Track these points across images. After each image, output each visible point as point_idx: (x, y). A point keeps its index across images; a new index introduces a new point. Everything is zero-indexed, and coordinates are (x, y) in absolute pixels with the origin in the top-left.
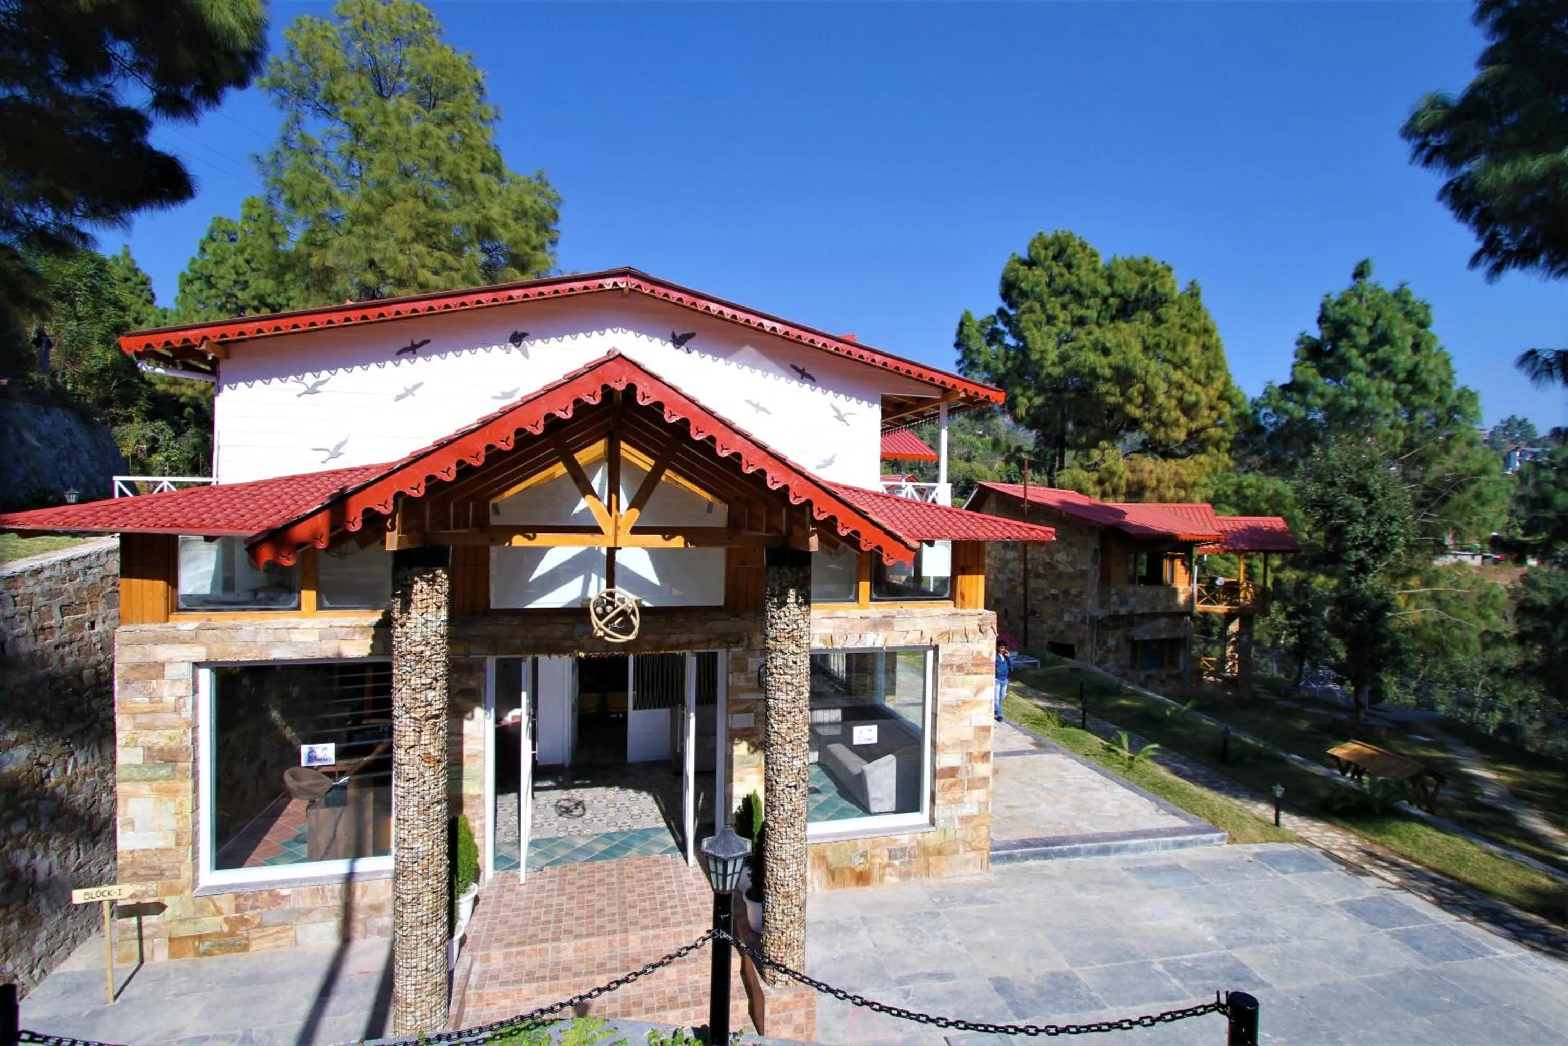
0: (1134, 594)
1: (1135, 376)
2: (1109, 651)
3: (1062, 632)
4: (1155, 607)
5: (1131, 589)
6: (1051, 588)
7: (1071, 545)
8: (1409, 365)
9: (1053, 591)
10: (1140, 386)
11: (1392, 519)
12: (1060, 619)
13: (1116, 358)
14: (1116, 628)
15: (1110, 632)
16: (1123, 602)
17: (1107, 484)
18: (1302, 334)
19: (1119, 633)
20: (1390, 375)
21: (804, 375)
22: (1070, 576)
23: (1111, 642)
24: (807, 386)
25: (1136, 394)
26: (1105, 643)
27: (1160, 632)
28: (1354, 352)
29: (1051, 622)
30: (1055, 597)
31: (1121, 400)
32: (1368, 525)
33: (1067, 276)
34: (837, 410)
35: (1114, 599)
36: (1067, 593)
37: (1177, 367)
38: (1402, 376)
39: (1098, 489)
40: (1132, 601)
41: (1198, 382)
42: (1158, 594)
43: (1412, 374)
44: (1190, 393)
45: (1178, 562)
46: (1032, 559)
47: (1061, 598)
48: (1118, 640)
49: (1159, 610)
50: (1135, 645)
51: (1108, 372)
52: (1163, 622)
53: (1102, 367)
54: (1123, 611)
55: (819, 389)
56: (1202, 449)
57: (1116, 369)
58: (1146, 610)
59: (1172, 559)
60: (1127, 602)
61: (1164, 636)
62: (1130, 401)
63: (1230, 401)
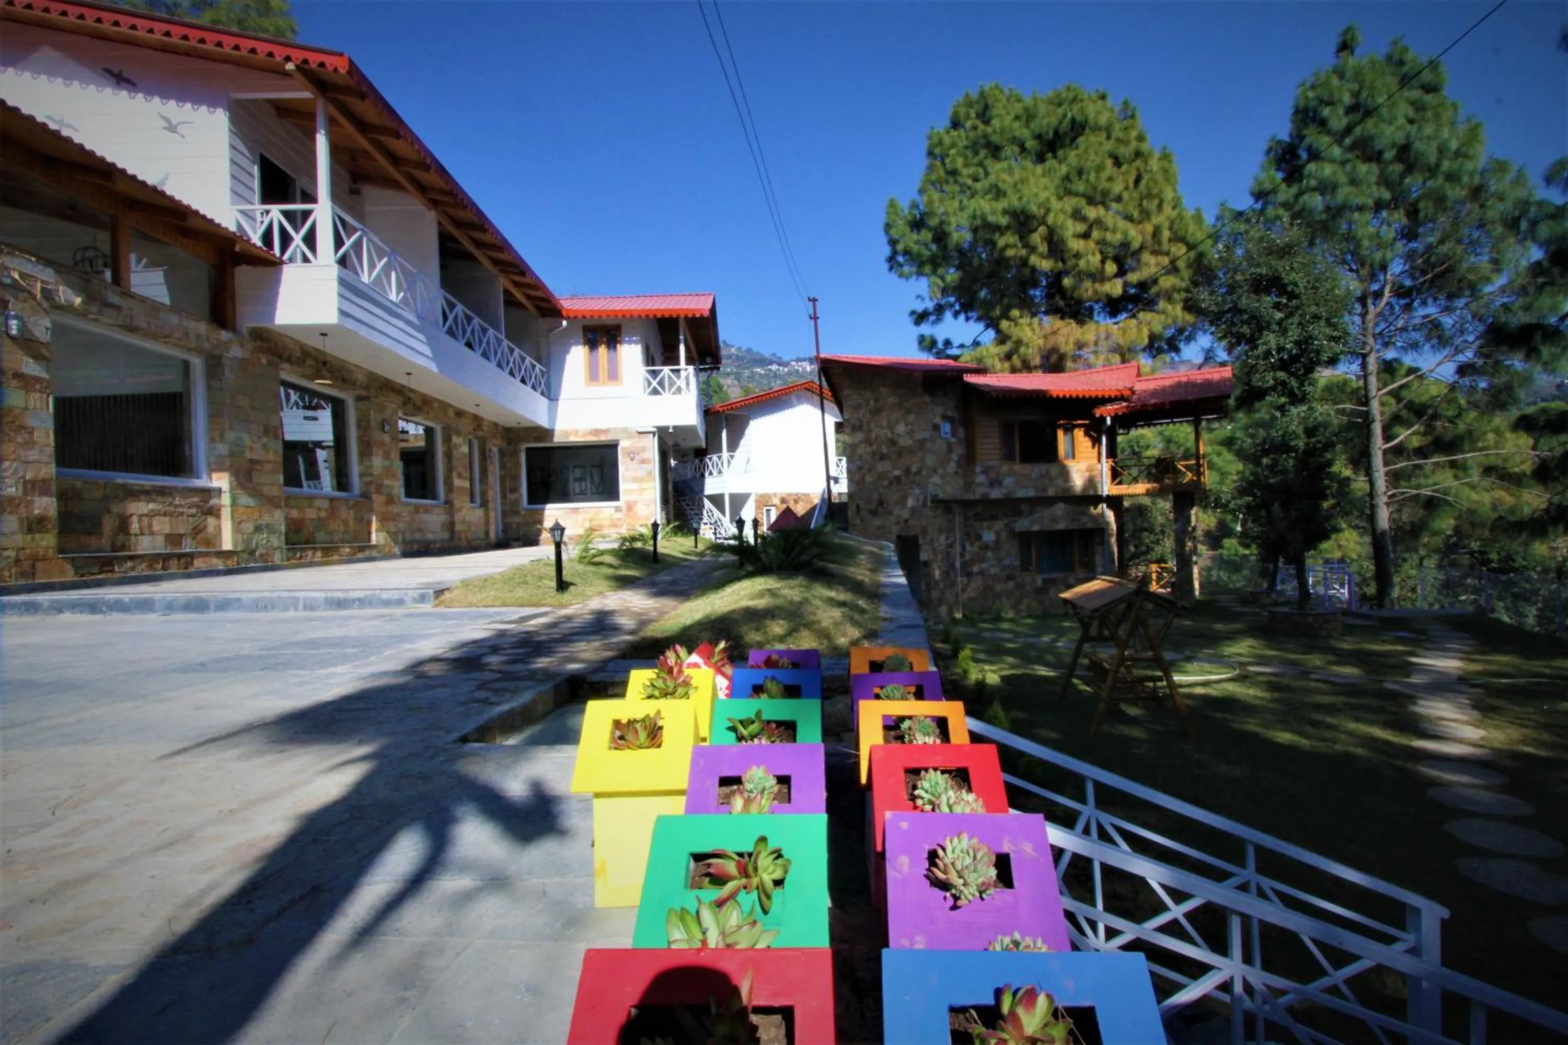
0: (1012, 473)
1: (1034, 217)
2: (986, 547)
3: (906, 521)
4: (1045, 489)
5: (1005, 468)
6: (894, 469)
7: (909, 412)
8: (1400, 138)
9: (897, 473)
10: (1042, 229)
11: (1316, 317)
12: (904, 505)
13: (1012, 201)
14: (994, 518)
15: (985, 524)
16: (995, 482)
17: (1015, 357)
18: (1272, 139)
19: (999, 525)
20: (1375, 157)
21: (121, 80)
22: (911, 451)
23: (989, 536)
24: (124, 93)
25: (1039, 240)
26: (979, 537)
27: (1055, 520)
28: (1326, 139)
29: (896, 511)
30: (898, 479)
31: (1024, 252)
32: (1284, 332)
33: (981, 127)
34: (166, 119)
35: (981, 479)
36: (908, 471)
37: (1091, 201)
38: (1389, 155)
39: (1007, 365)
40: (1008, 481)
41: (1129, 218)
42: (1048, 472)
43: (1404, 151)
44: (1114, 231)
45: (1079, 434)
46: (876, 438)
47: (904, 479)
48: (998, 533)
49: (1051, 492)
50: (1026, 539)
51: (1004, 221)
52: (1060, 509)
53: (994, 213)
54: (996, 494)
55: (141, 95)
56: (1150, 305)
57: (1013, 213)
58: (1031, 493)
59: (1069, 430)
60: (1001, 484)
61: (1061, 526)
62: (1033, 249)
63: (1182, 240)
